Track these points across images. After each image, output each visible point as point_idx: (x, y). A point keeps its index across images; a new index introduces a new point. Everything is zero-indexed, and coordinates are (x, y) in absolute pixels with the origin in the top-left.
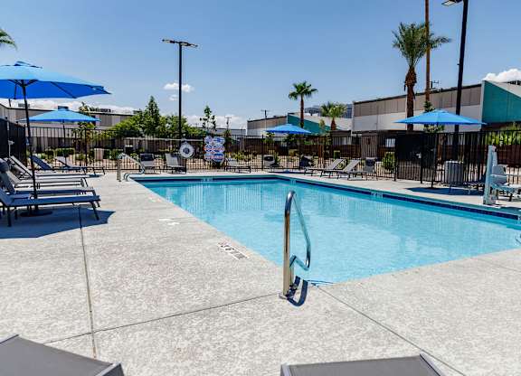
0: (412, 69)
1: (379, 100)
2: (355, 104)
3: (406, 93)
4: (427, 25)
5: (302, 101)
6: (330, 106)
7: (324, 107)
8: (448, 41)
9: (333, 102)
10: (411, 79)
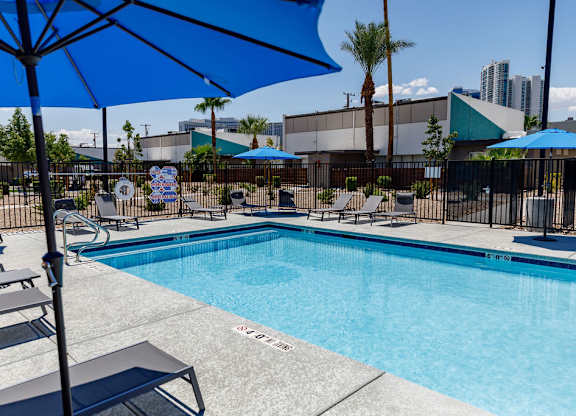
0: (369, 77)
1: (318, 114)
2: (287, 118)
3: (363, 105)
4: (386, 25)
5: (213, 113)
6: (251, 121)
7: (244, 122)
8: (411, 45)
9: (255, 115)
10: (368, 88)
